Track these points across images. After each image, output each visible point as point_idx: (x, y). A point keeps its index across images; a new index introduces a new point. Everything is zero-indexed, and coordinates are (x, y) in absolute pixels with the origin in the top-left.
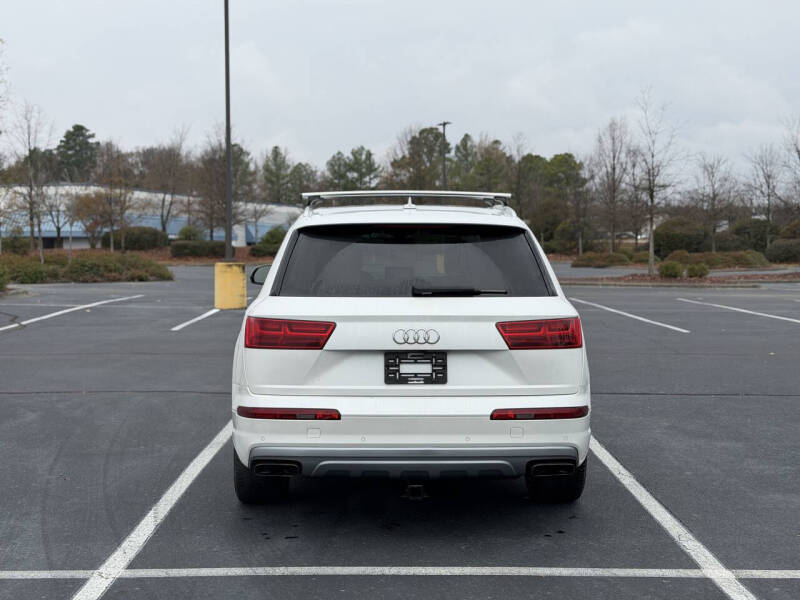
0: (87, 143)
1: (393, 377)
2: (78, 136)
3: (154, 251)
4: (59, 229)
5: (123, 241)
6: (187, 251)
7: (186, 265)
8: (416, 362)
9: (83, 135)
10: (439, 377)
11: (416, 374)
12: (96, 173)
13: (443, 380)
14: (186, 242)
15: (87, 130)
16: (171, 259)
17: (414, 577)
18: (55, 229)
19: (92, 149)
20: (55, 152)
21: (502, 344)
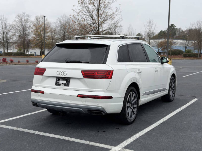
0: (174, 28)
1: (57, 84)
2: (172, 27)
3: (179, 55)
4: (159, 50)
5: (171, 53)
6: (187, 56)
7: (186, 59)
8: (63, 80)
9: (173, 27)
10: (67, 85)
11: (62, 83)
12: (176, 36)
13: (68, 86)
14: (188, 53)
15: (174, 25)
16: (183, 58)
17: (43, 136)
18: (158, 50)
19: (175, 30)
20: (166, 31)
21: (82, 77)
